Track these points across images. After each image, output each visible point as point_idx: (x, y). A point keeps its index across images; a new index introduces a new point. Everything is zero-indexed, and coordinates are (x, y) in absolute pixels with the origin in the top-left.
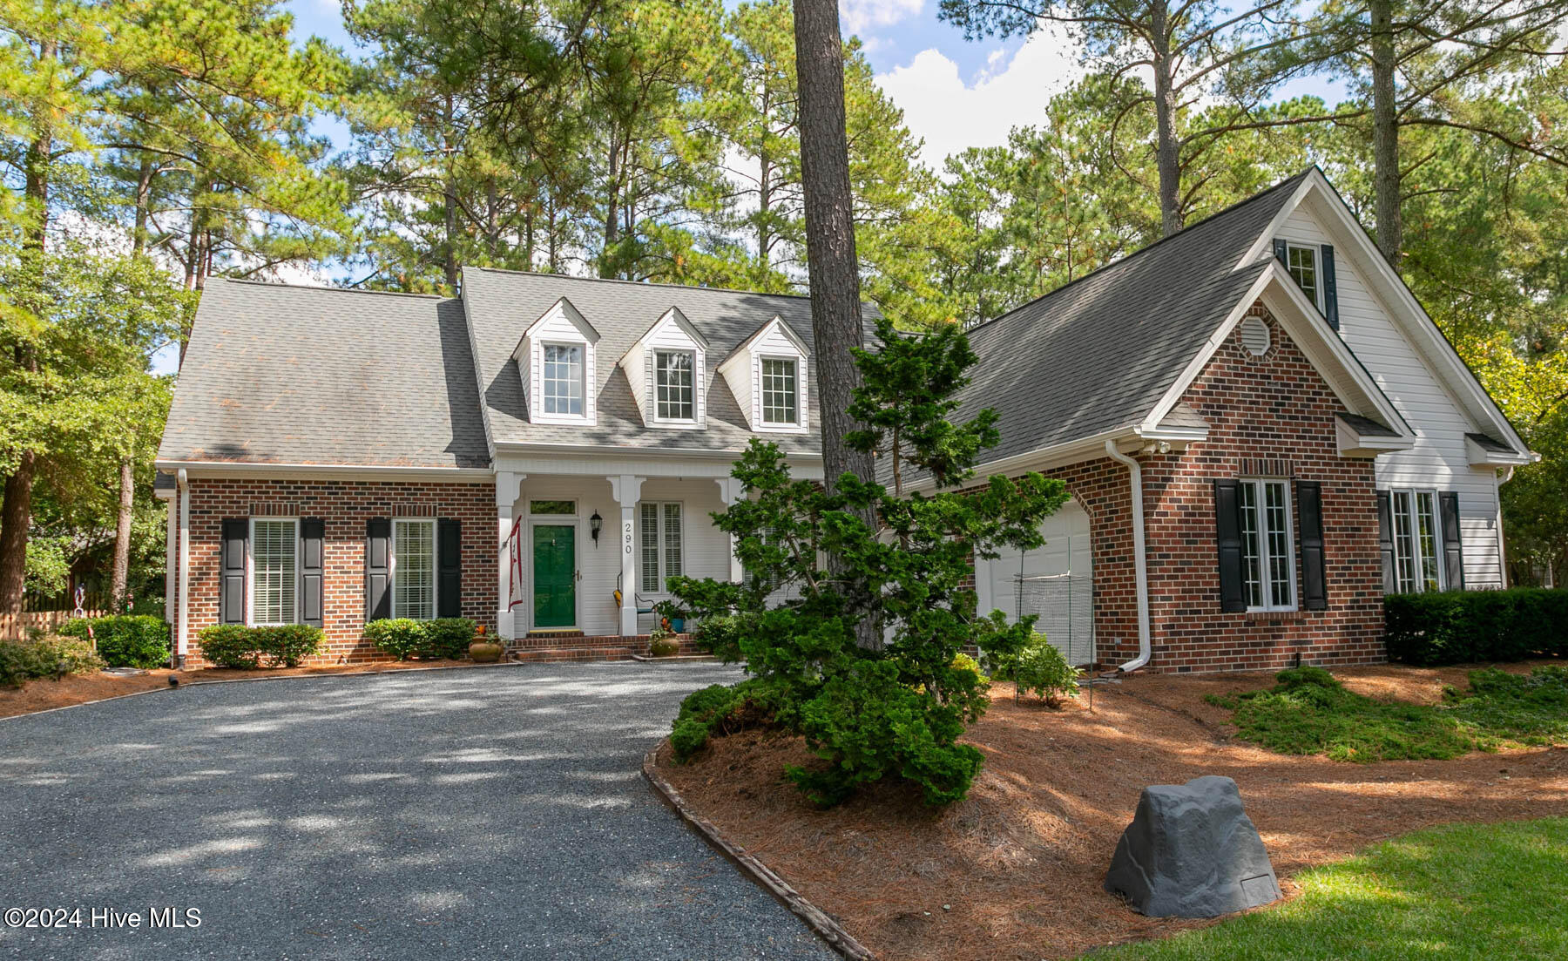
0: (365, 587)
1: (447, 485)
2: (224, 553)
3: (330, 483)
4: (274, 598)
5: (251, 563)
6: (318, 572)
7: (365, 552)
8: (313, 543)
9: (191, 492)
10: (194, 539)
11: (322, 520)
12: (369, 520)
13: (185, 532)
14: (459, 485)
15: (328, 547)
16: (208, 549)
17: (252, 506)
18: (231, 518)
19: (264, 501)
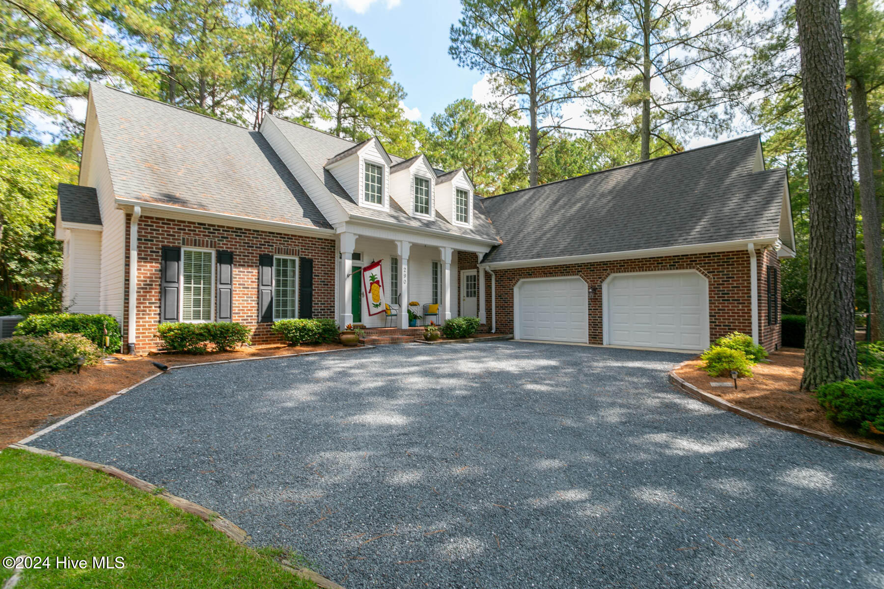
0: (258, 298)
1: (306, 237)
2: (164, 271)
3: (236, 229)
4: (197, 303)
5: (182, 278)
6: (229, 286)
7: (259, 276)
8: (225, 268)
9: (139, 224)
10: (140, 259)
11: (232, 253)
12: (260, 255)
13: (134, 254)
14: (312, 238)
15: (236, 271)
16: (152, 268)
17: (184, 239)
18: (169, 246)
19: (192, 237)
